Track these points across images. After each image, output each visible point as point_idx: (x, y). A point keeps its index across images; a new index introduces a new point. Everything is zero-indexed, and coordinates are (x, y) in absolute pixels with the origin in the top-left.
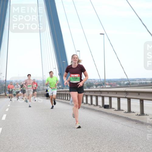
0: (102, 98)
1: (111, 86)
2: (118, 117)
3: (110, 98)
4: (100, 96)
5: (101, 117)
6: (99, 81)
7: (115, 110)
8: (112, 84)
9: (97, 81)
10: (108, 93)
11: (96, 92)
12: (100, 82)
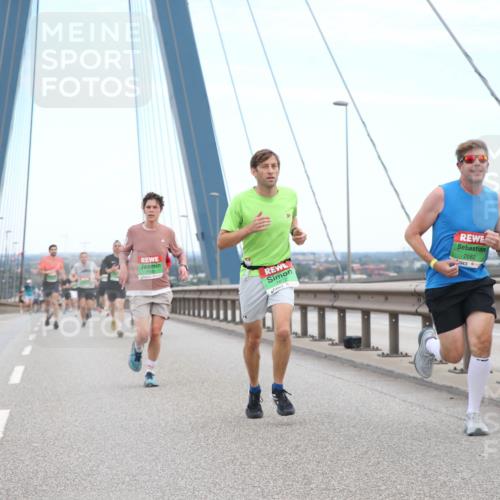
0: (339, 315)
1: (370, 275)
2: (391, 376)
3: (366, 315)
4: (333, 307)
5: (334, 376)
6: (330, 259)
7: (380, 353)
8: (373, 270)
9: (323, 260)
10: (359, 298)
11: (318, 295)
12: (332, 262)
